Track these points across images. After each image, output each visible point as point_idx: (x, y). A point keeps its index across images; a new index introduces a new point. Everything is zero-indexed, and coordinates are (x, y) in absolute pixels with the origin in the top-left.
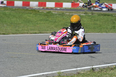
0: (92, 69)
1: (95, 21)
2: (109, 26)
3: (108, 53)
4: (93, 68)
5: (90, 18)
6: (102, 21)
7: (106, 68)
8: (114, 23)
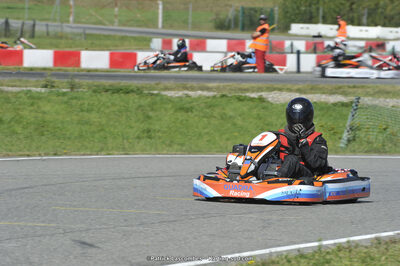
1: (82, 111)
2: (132, 127)
3: (141, 228)
5: (66, 103)
6: (107, 111)
8: (149, 117)
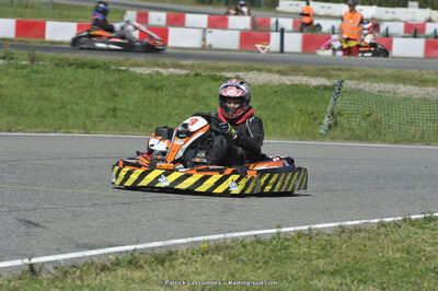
0: (27, 268)
1: (42, 85)
2: (96, 105)
3: (92, 209)
4: (31, 266)
5: (26, 76)
6: (70, 87)
7: (80, 263)
8: (115, 95)
